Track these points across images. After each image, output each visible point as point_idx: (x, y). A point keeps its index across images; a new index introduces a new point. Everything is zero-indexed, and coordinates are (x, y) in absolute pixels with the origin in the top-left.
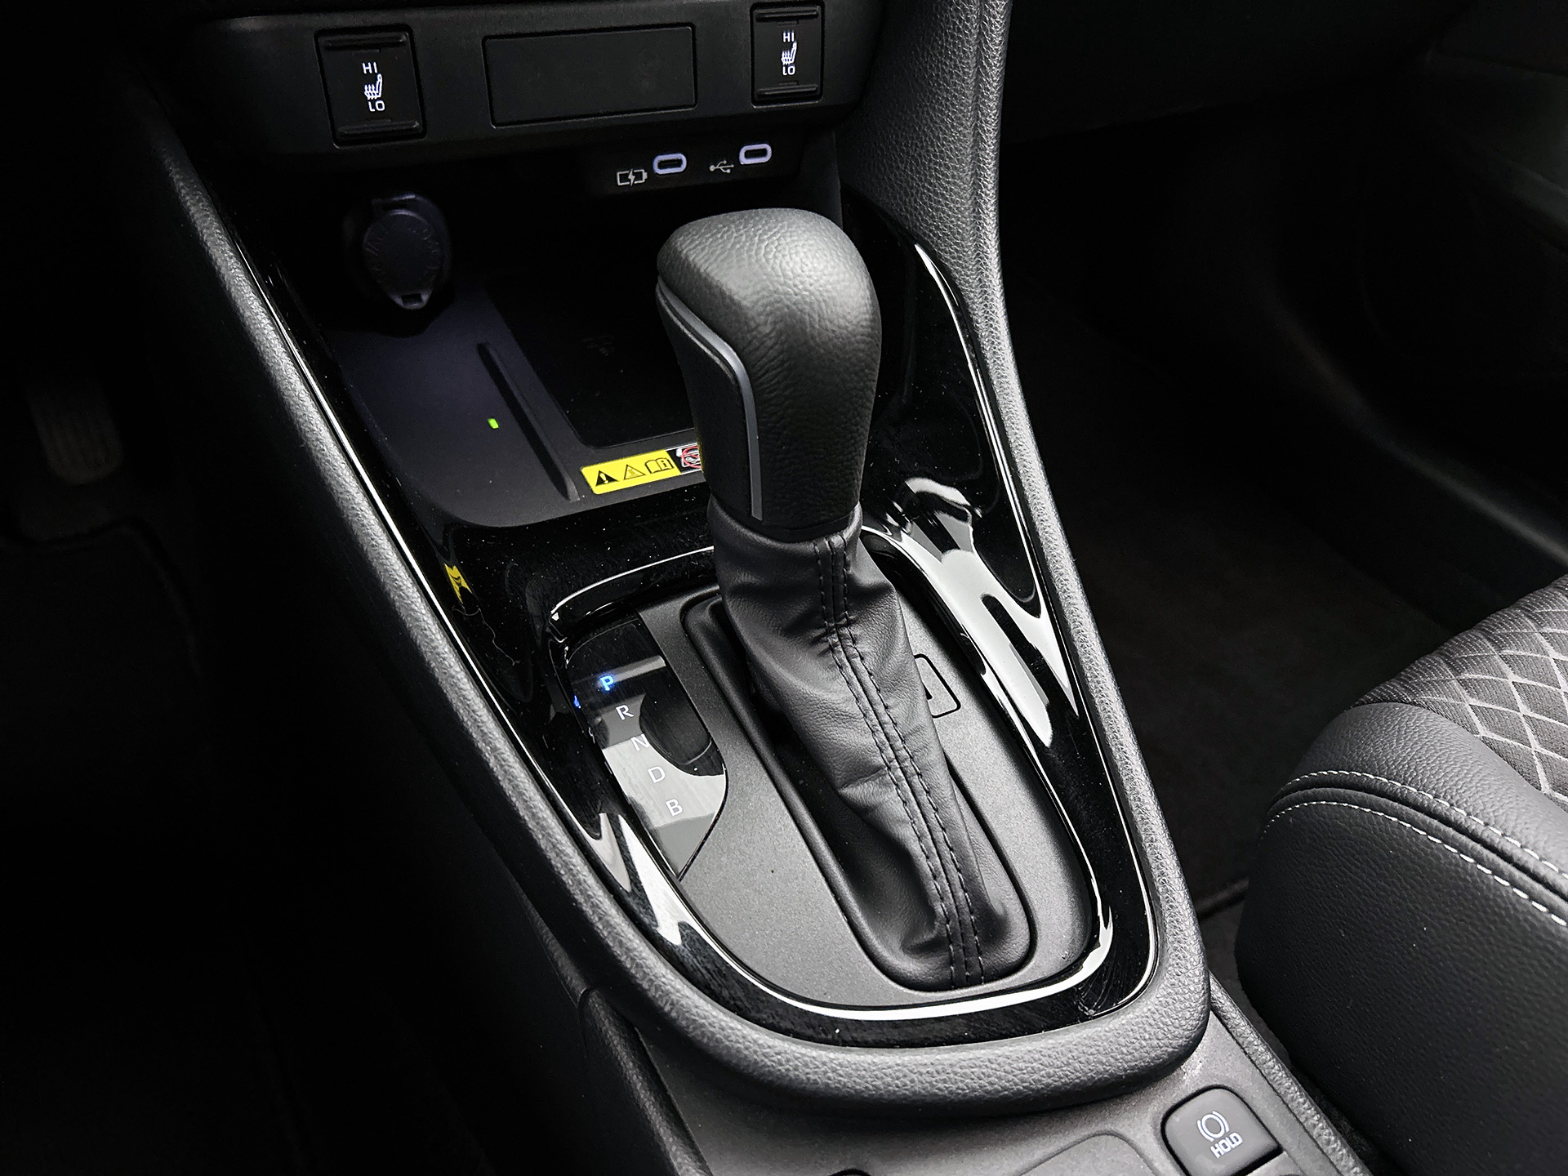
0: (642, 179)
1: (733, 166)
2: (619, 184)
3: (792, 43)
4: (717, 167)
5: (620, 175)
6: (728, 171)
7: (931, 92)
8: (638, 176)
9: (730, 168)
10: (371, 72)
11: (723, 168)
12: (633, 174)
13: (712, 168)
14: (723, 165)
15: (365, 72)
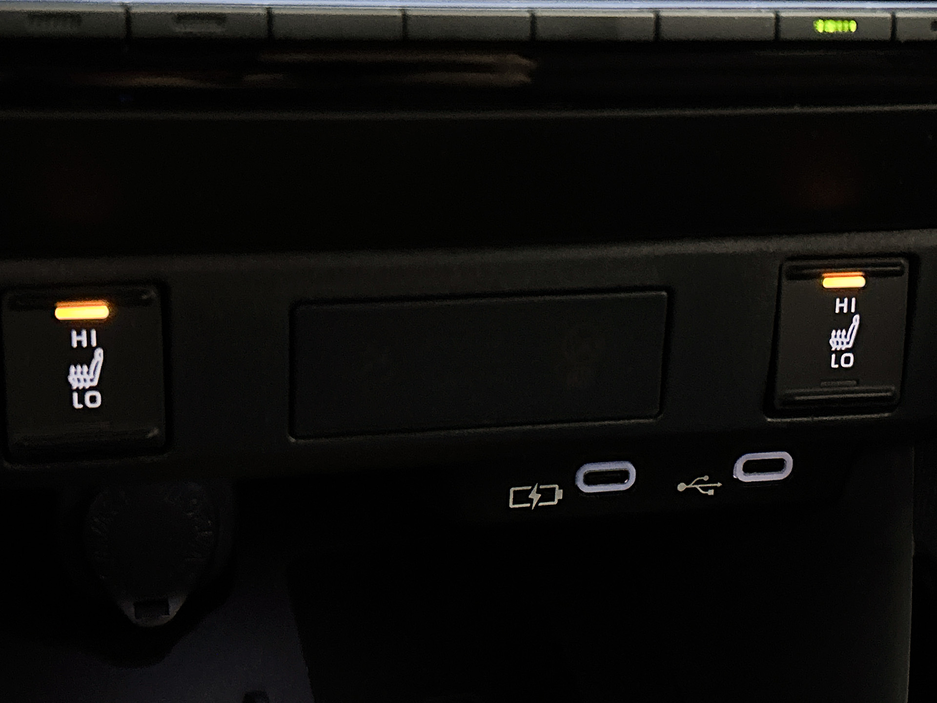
0: (554, 501)
1: (719, 485)
2: (511, 506)
3: (850, 316)
4: (691, 486)
5: (515, 492)
6: (711, 492)
8: (548, 495)
9: (714, 488)
10: (85, 344)
11: (701, 488)
12: (539, 491)
13: (682, 487)
14: (702, 482)
15: (75, 345)
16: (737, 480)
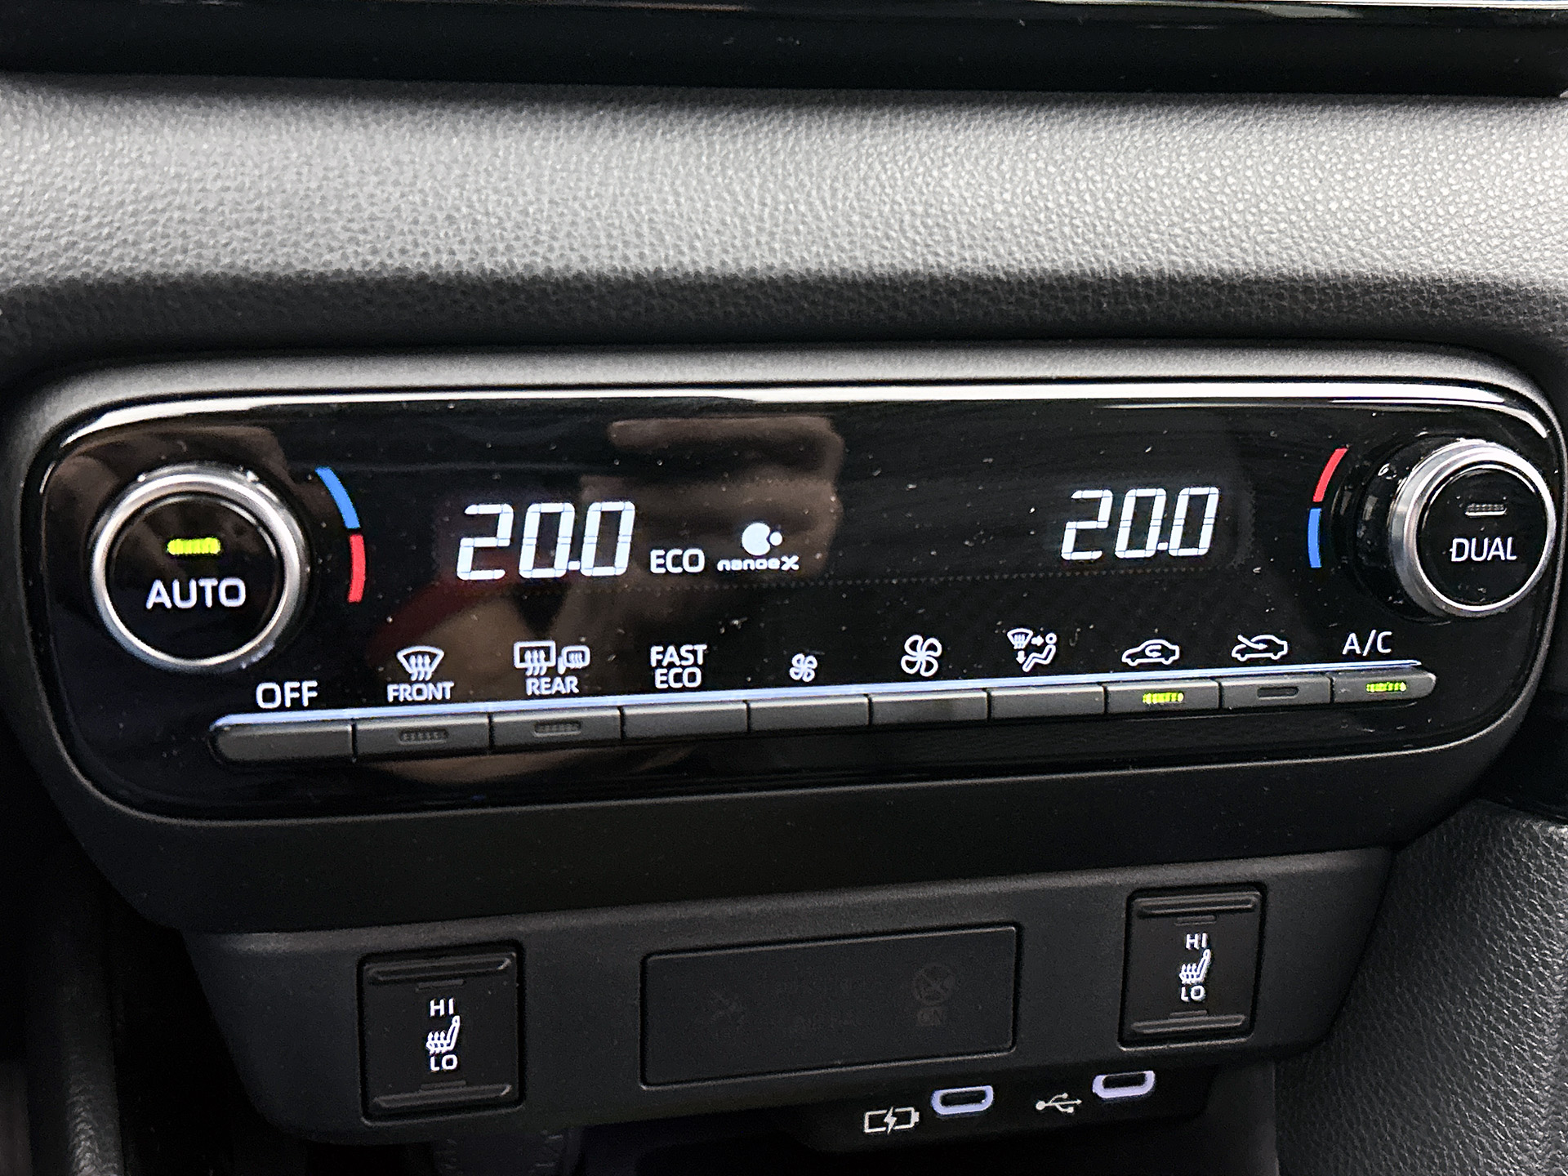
0: (910, 1124)
1: (1079, 1102)
2: (867, 1130)
4: (1050, 1104)
5: (870, 1127)
6: (1071, 1110)
7: (1465, 1070)
8: (904, 1118)
9: (1075, 1105)
10: (442, 1013)
11: (1062, 1106)
12: (894, 1115)
13: (1040, 1106)
14: (1061, 1100)
15: (433, 1013)
16: (1096, 1095)
